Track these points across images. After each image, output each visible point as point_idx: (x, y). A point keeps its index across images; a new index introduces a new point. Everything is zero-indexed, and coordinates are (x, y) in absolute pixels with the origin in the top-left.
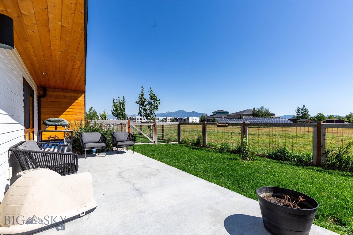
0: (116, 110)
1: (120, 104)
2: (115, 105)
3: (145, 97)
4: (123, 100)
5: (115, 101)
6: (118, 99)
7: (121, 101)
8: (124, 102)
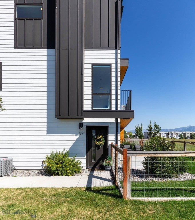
0: (137, 132)
1: (139, 128)
2: (137, 129)
3: (152, 126)
4: (141, 126)
5: (137, 127)
6: (138, 125)
7: (140, 127)
8: (142, 127)
